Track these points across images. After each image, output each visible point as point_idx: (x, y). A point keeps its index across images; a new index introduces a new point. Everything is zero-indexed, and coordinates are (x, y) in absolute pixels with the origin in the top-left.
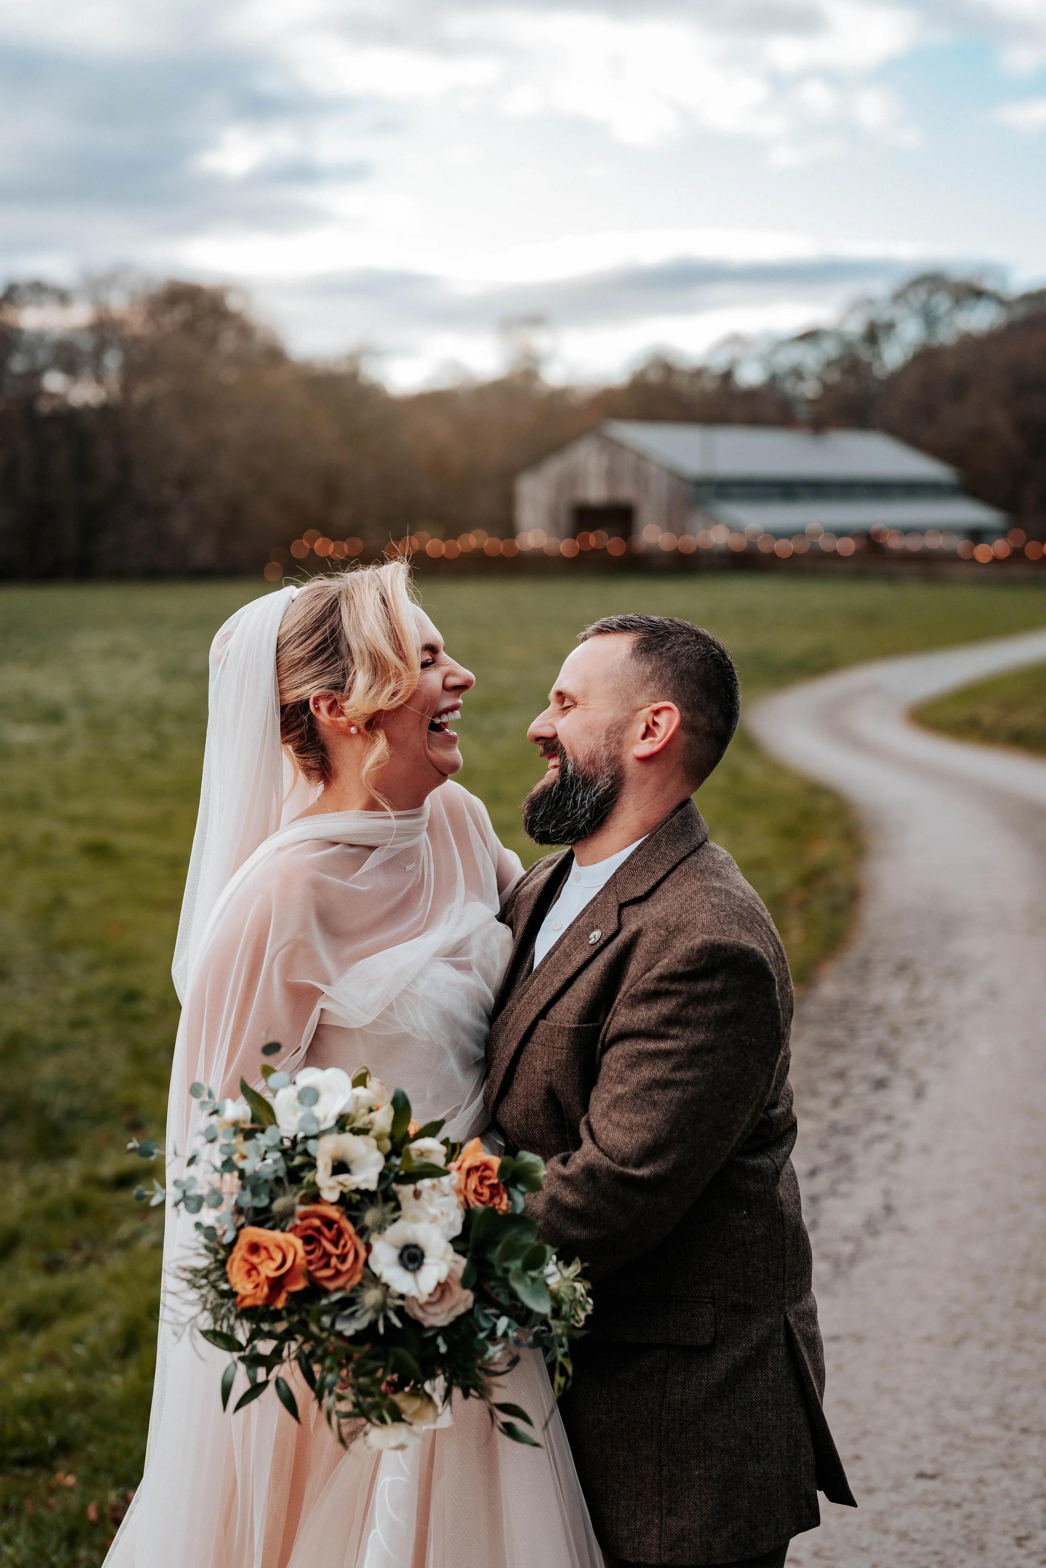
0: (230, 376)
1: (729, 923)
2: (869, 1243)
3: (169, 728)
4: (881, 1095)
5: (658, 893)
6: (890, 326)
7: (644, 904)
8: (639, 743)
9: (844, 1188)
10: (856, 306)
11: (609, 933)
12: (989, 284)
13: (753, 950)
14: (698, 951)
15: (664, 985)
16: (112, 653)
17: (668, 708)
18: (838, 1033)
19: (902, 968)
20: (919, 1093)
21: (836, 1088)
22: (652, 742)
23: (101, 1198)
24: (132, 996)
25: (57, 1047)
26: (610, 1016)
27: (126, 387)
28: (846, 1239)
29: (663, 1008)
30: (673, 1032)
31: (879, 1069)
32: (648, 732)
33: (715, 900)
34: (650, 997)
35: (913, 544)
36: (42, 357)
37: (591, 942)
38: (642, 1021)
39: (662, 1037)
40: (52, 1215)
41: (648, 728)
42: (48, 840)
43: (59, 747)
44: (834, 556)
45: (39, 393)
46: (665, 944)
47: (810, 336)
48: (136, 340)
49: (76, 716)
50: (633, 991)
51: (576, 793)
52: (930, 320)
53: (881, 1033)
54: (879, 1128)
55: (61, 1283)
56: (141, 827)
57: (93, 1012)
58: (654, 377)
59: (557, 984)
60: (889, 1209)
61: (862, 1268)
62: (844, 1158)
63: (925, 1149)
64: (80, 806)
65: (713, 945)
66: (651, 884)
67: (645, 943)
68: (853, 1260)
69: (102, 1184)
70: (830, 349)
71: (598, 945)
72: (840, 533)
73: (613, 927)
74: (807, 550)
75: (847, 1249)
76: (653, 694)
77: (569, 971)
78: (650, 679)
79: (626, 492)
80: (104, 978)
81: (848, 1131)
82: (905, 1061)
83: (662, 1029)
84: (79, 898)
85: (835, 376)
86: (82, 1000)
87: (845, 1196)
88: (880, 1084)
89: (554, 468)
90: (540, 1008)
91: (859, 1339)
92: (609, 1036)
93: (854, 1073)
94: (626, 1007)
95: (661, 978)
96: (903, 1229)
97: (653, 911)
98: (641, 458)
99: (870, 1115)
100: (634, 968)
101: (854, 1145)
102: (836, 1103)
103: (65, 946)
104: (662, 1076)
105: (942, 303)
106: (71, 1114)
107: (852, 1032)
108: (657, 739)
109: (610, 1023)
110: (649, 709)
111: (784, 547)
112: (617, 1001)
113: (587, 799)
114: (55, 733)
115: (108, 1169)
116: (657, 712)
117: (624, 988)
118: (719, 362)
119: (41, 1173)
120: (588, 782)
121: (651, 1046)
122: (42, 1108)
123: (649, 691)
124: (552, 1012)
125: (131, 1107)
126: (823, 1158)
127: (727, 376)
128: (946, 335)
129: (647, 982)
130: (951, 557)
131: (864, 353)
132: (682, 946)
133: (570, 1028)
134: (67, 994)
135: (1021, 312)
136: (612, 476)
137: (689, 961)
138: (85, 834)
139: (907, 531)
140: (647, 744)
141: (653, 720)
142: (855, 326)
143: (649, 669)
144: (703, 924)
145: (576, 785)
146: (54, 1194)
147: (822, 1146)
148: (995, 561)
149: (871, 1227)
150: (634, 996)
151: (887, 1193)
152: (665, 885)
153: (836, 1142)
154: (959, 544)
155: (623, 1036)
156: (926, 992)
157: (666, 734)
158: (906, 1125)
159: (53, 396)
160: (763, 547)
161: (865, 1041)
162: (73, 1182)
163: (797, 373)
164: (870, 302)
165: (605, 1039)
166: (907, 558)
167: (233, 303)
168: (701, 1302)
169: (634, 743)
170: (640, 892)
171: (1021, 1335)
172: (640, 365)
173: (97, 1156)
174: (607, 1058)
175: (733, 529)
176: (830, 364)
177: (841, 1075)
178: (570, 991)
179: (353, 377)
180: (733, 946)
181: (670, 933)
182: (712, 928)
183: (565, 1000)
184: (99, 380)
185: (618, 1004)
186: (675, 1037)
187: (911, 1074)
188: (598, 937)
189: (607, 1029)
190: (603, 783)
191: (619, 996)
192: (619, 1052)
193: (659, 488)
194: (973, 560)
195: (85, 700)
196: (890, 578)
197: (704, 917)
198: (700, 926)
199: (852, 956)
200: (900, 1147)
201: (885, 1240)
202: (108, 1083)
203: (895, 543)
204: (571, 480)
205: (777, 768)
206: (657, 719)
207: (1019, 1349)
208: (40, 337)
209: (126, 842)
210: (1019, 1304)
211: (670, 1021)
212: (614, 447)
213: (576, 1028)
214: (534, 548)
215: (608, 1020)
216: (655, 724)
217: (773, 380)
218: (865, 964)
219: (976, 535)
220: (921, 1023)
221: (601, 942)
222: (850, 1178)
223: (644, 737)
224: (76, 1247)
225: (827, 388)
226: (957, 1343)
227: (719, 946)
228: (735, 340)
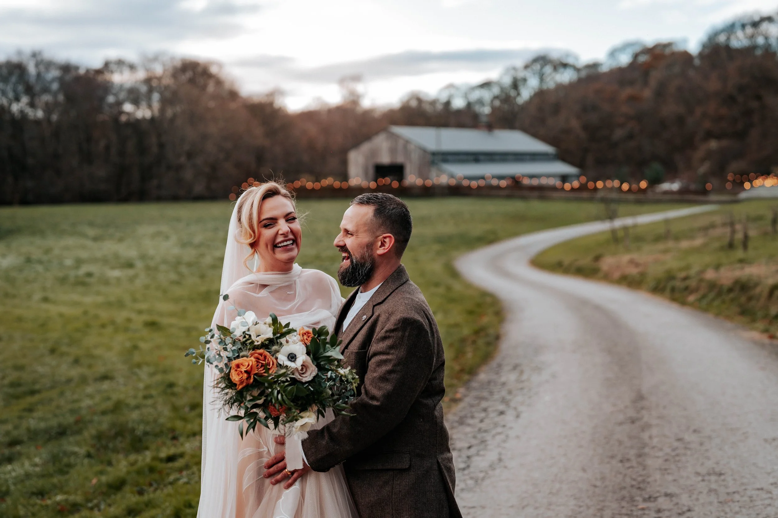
0: (212, 104)
1: (411, 310)
2: (490, 473)
3: (184, 269)
4: (502, 417)
5: (387, 300)
6: (525, 80)
7: (381, 305)
8: (379, 249)
9: (482, 453)
10: (507, 70)
11: (369, 316)
12: (570, 61)
13: (419, 320)
14: (398, 320)
15: (388, 334)
16: (158, 234)
17: (390, 237)
18: (485, 394)
19: (515, 367)
20: (518, 416)
21: (483, 415)
22: (384, 249)
23: (160, 466)
24: (171, 385)
25: (137, 407)
26: (370, 347)
27: (162, 110)
28: (481, 471)
29: (388, 343)
30: (392, 352)
31: (501, 407)
32: (383, 245)
33: (407, 302)
34: (384, 338)
35: (535, 182)
36: (122, 95)
37: (363, 320)
38: (381, 348)
39: (388, 354)
40: (139, 472)
41: (382, 243)
42: (129, 320)
43: (132, 279)
44: (498, 188)
45: (121, 112)
46: (388, 319)
47: (486, 85)
48: (167, 87)
49: (139, 264)
50: (377, 337)
51: (359, 270)
52: (542, 78)
53: (504, 393)
54: (499, 430)
55: (146, 498)
56: (172, 314)
57: (154, 392)
58: (414, 104)
59: (351, 336)
60: (500, 460)
61: (487, 482)
62: (483, 442)
63: (518, 437)
64: (143, 306)
65: (404, 318)
66: (385, 298)
67: (381, 319)
68: (483, 479)
69: (161, 460)
70: (496, 91)
71: (365, 321)
72: (501, 178)
73: (370, 314)
74: (484, 185)
75: (481, 475)
76: (383, 231)
77: (355, 331)
78: (382, 225)
79: (400, 159)
80: (159, 378)
81: (486, 431)
82: (512, 404)
83: (388, 351)
84: (143, 345)
85: (497, 103)
86: (147, 387)
87: (483, 455)
88: (502, 413)
89: (366, 147)
90: (345, 345)
91: (483, 507)
92: (370, 354)
93: (490, 409)
94: (375, 343)
95: (387, 332)
96: (505, 467)
97: (384, 307)
98: (407, 142)
99: (496, 425)
100: (378, 329)
101: (488, 437)
102: (482, 421)
103: (139, 366)
104: (389, 369)
105: (548, 69)
106: (146, 433)
107: (491, 393)
108: (386, 248)
109: (370, 350)
110: (382, 236)
111: (474, 184)
112: (372, 342)
113: (364, 271)
114: (131, 272)
115: (163, 454)
116: (385, 238)
117: (375, 337)
118: (443, 98)
119: (133, 457)
120: (363, 265)
121: (384, 357)
122: (133, 430)
123: (382, 230)
124: (349, 346)
125: (173, 430)
126: (474, 442)
127: (448, 104)
128: (550, 84)
129: (382, 334)
130: (553, 189)
131: (513, 93)
132: (394, 319)
133: (355, 352)
134: (141, 385)
135: (584, 74)
136: (393, 151)
137: (395, 325)
138: (146, 318)
139: (532, 176)
140: (382, 250)
141: (384, 240)
142: (507, 81)
143: (381, 222)
144: (401, 310)
145: (358, 267)
146: (140, 464)
147: (475, 437)
148: (573, 190)
149: (492, 467)
150: (378, 339)
151: (500, 454)
152: (390, 297)
153: (479, 436)
154: (557, 183)
155: (375, 354)
156: (525, 377)
157: (389, 246)
158: (511, 428)
159: (128, 114)
160: (465, 183)
161: (496, 396)
162: (148, 460)
163: (480, 102)
164: (514, 69)
165: (369, 356)
166: (532, 188)
167: (214, 70)
168: (404, 453)
169: (377, 249)
170: (380, 301)
171: (550, 504)
172: (405, 99)
173: (158, 450)
174: (370, 363)
175: (452, 176)
176: (496, 97)
177: (485, 410)
178: (356, 339)
179: (271, 104)
180: (411, 319)
181: (390, 315)
182: (404, 312)
183: (354, 342)
184: (150, 106)
185: (373, 343)
186: (392, 354)
187: (515, 409)
188: (365, 318)
189: (370, 352)
190: (368, 265)
191: (373, 340)
192: (374, 361)
193: (415, 156)
194: (563, 189)
195: (143, 257)
196: (523, 198)
197: (401, 308)
198: (400, 311)
199: (494, 364)
200: (507, 436)
201: (497, 472)
202: (162, 420)
203: (526, 182)
204: (374, 153)
205: (468, 285)
206: (385, 240)
207: (549, 509)
208: (121, 87)
209: (165, 321)
210: (550, 493)
211: (391, 347)
212: (395, 137)
213: (357, 352)
214: (356, 184)
215: (370, 349)
216: (384, 241)
217: (469, 105)
218: (500, 366)
219: (564, 178)
220: (522, 389)
221: (366, 320)
222: (485, 449)
223: (380, 247)
224: (151, 485)
225: (494, 110)
226: (523, 508)
227: (406, 318)
228: (451, 86)
